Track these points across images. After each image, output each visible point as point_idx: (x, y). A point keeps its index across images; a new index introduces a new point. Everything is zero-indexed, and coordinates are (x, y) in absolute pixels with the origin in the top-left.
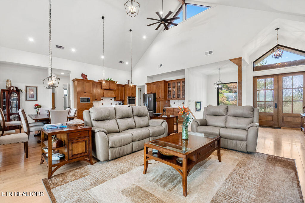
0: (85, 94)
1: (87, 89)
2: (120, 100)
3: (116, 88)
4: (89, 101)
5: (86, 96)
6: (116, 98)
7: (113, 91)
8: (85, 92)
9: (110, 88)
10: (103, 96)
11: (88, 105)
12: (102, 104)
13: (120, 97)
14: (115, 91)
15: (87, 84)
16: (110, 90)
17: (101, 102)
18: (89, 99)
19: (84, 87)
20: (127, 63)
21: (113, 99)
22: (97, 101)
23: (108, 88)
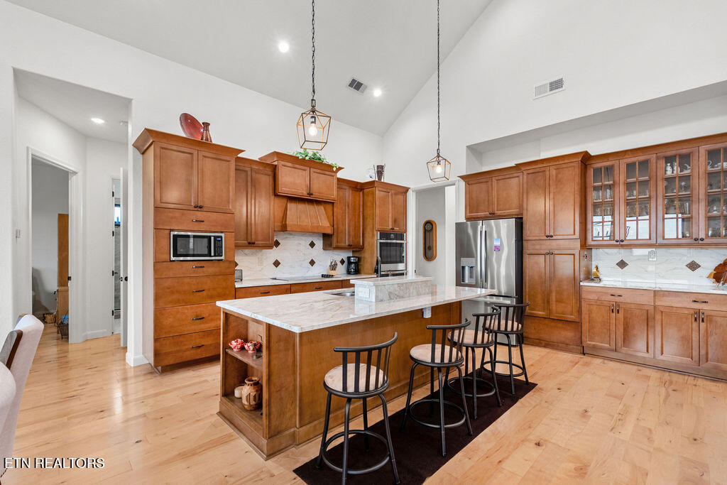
0: (199, 215)
1: (208, 188)
2: (349, 247)
3: (333, 194)
4: (218, 253)
5: (202, 226)
6: (334, 239)
7: (321, 208)
8: (199, 207)
9: (310, 194)
10: (284, 228)
11: (210, 269)
12: (277, 264)
13: (349, 235)
14: (329, 207)
15: (209, 165)
16: (309, 200)
17: (273, 254)
18: (218, 240)
19: (195, 179)
20: (377, 93)
21: (319, 243)
22: (254, 250)
23: (302, 192)
